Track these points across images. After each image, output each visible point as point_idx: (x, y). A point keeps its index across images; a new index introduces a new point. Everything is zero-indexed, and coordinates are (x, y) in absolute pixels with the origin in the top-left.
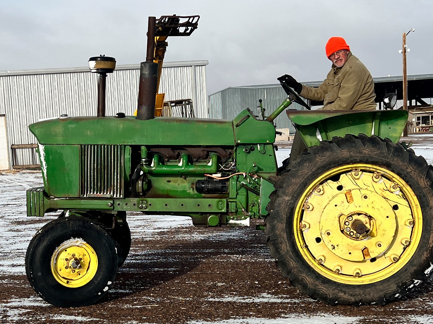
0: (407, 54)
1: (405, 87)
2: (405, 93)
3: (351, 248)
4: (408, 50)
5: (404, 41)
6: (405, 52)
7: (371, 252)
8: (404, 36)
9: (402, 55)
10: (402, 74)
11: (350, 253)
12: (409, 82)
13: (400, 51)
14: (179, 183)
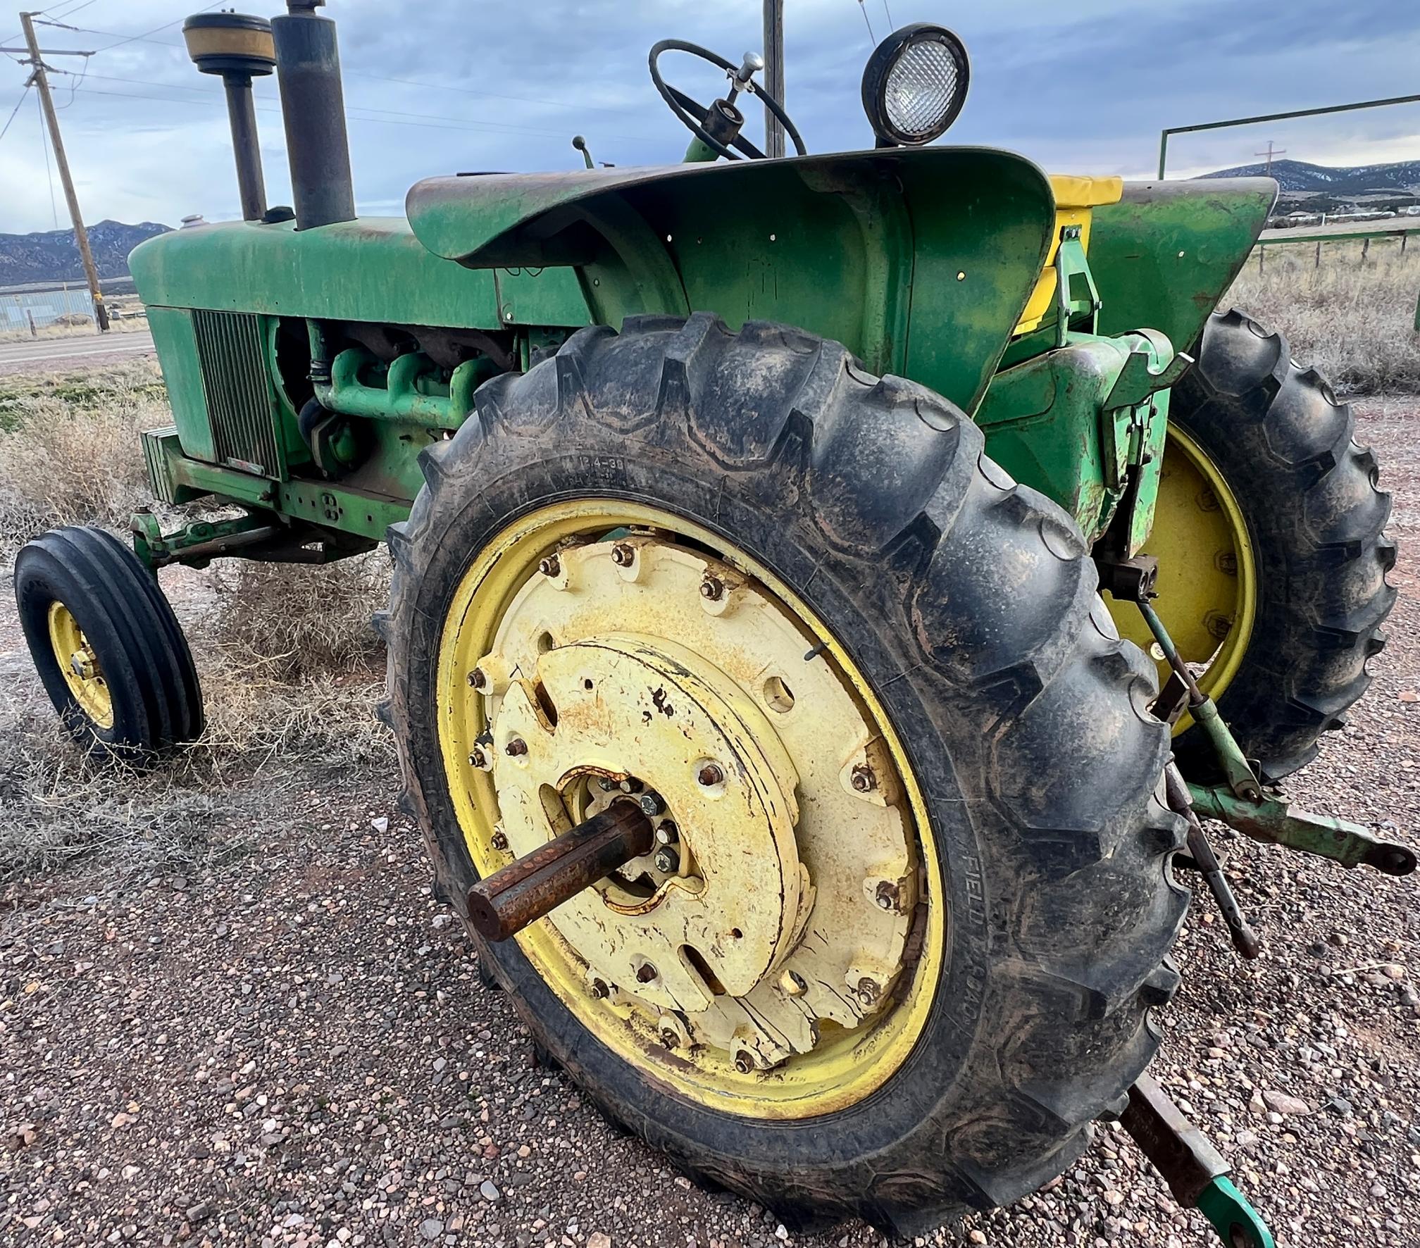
3: (595, 715)
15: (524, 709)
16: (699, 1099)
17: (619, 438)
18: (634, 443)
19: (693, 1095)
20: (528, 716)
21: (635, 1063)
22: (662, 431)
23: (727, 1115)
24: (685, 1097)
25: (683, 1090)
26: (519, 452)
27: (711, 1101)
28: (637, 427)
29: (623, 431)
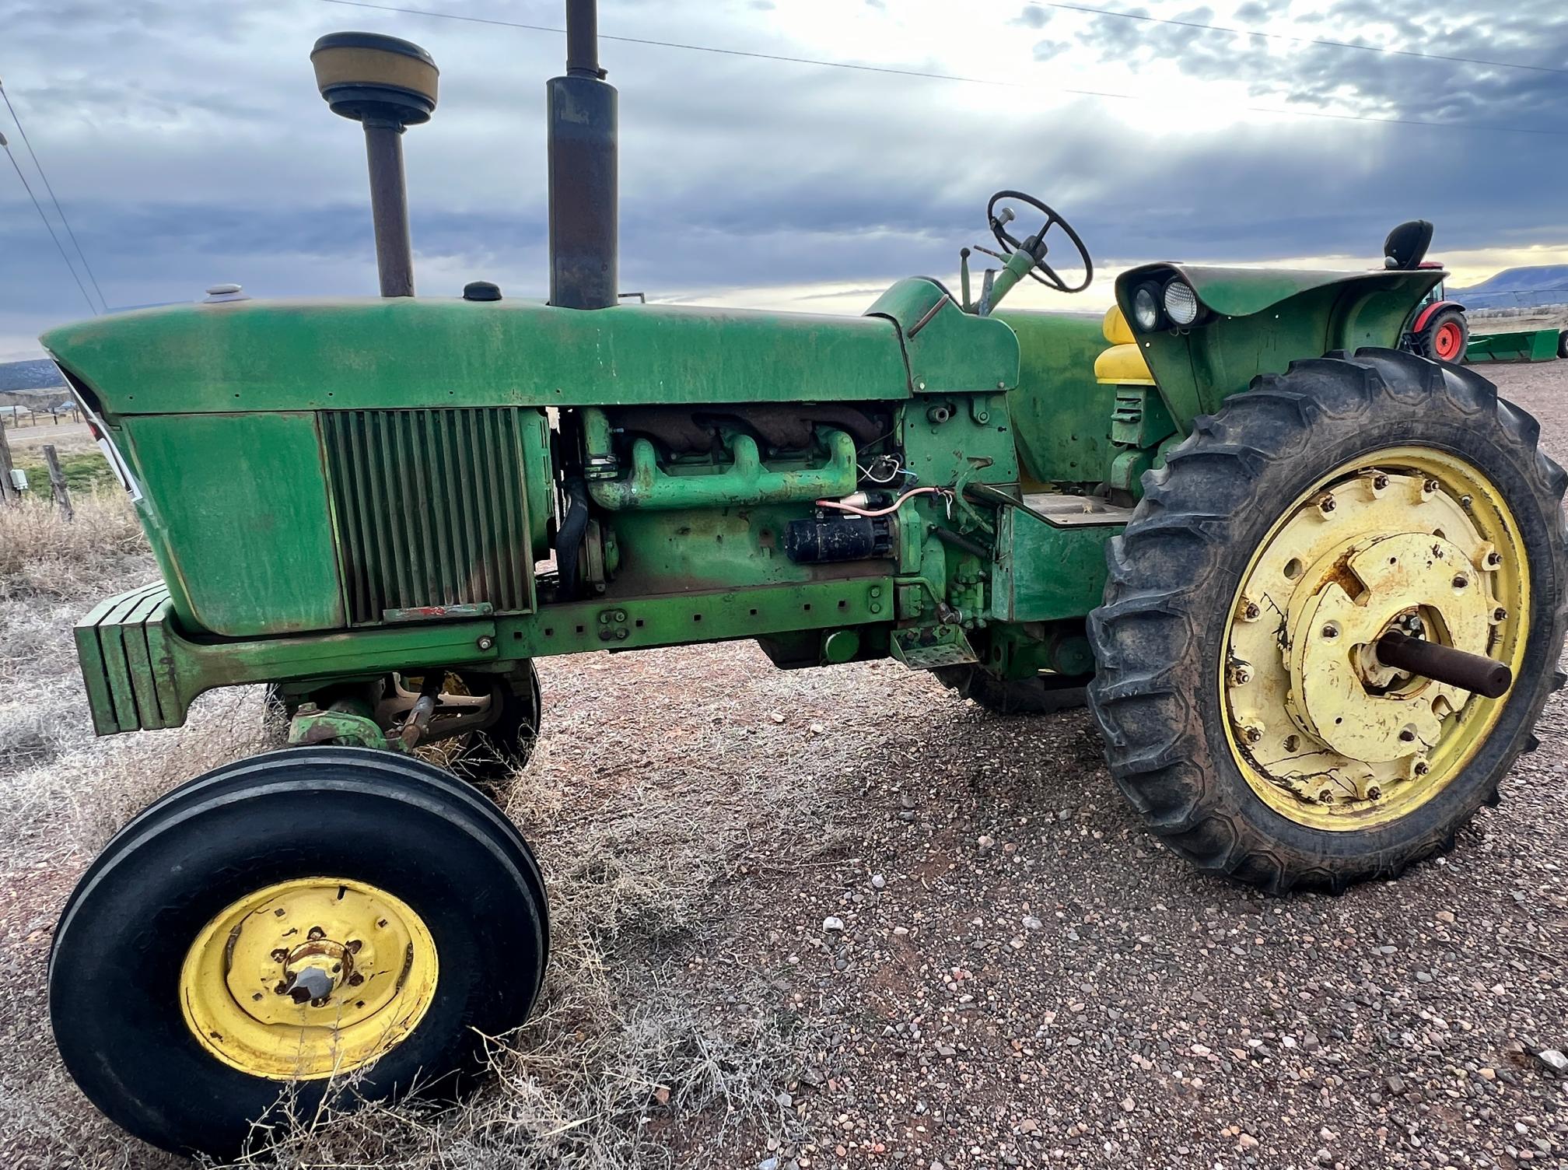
3: (1397, 578)
7: (1344, 598)
11: (1393, 561)
14: (719, 533)
15: (1341, 600)
16: (1398, 816)
17: (1411, 409)
18: (1420, 411)
19: (1394, 817)
20: (1345, 603)
21: (1356, 828)
22: (1434, 401)
23: (1419, 809)
24: (1392, 821)
25: (1388, 819)
26: (1344, 430)
27: (1405, 811)
28: (1420, 403)
29: (1413, 405)
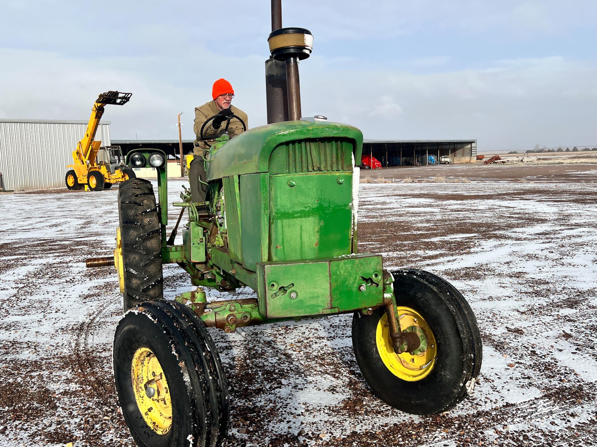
0: (181, 127)
1: (181, 146)
2: (181, 150)
4: (182, 124)
5: (179, 118)
6: (180, 125)
8: (179, 116)
9: (178, 127)
10: (179, 139)
12: (183, 144)
13: (177, 125)
